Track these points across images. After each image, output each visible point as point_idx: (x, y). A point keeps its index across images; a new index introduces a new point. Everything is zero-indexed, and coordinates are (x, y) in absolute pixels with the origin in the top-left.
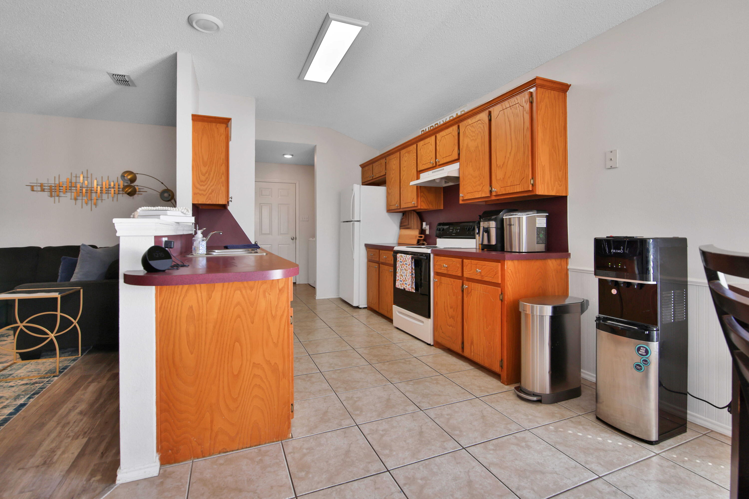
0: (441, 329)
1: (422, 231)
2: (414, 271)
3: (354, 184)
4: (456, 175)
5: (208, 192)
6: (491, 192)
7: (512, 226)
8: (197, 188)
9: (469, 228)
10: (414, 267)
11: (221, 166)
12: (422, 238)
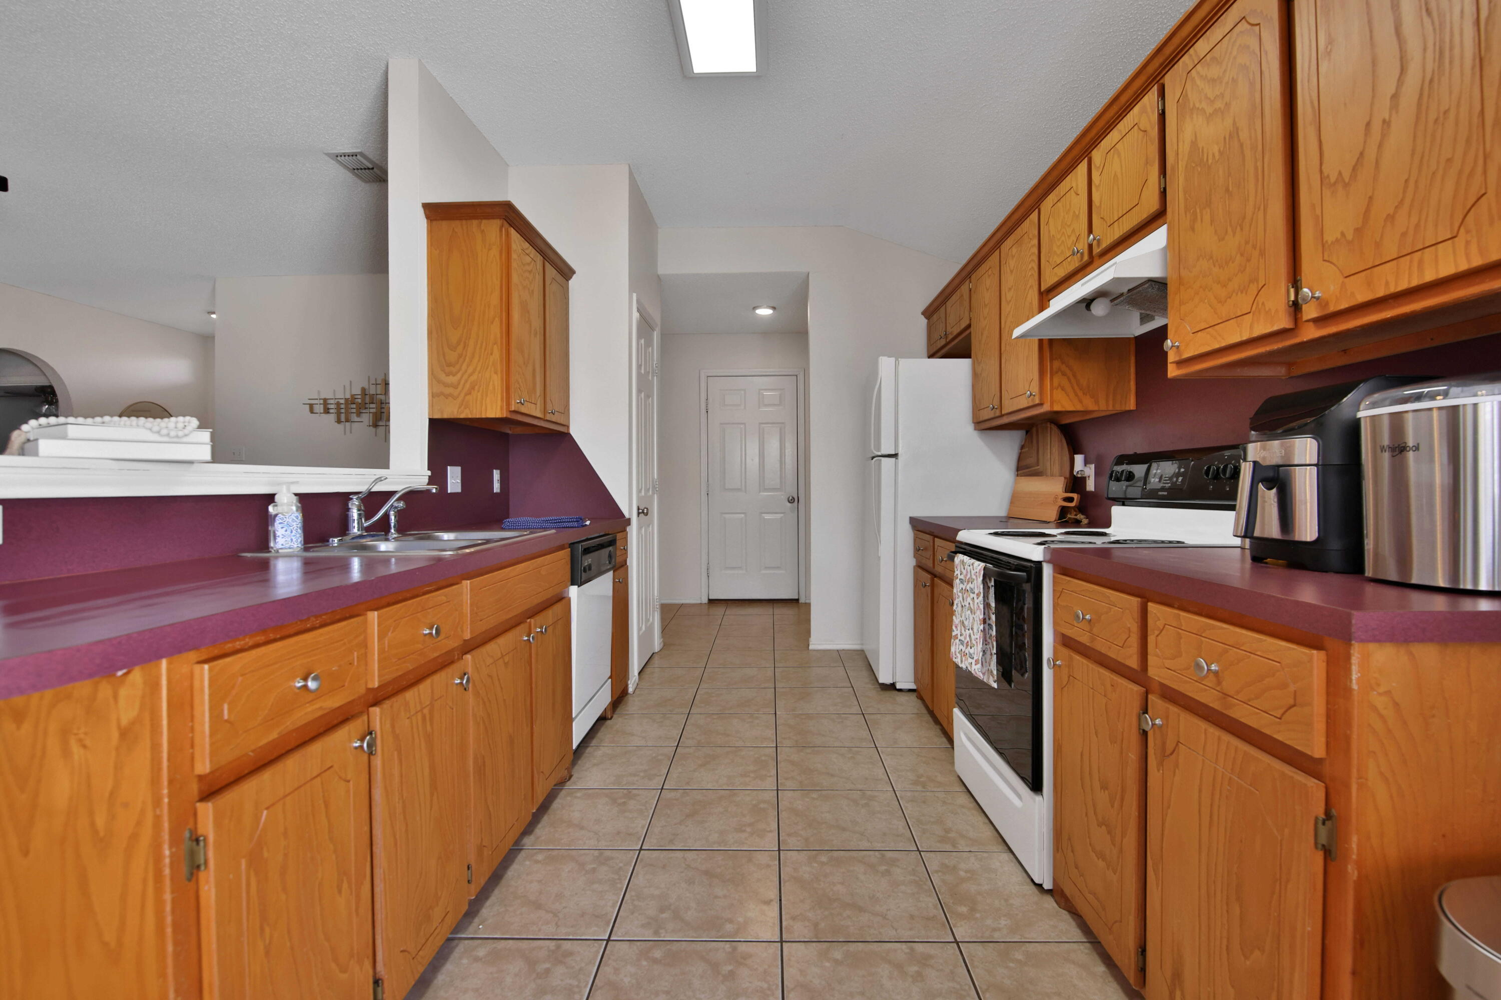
0: (1073, 851)
1: (1076, 483)
2: (993, 617)
3: (881, 357)
4: (1154, 271)
5: (463, 389)
6: (1296, 307)
7: (1411, 455)
8: (439, 381)
9: (1218, 468)
10: (993, 605)
11: (492, 323)
12: (1073, 504)
